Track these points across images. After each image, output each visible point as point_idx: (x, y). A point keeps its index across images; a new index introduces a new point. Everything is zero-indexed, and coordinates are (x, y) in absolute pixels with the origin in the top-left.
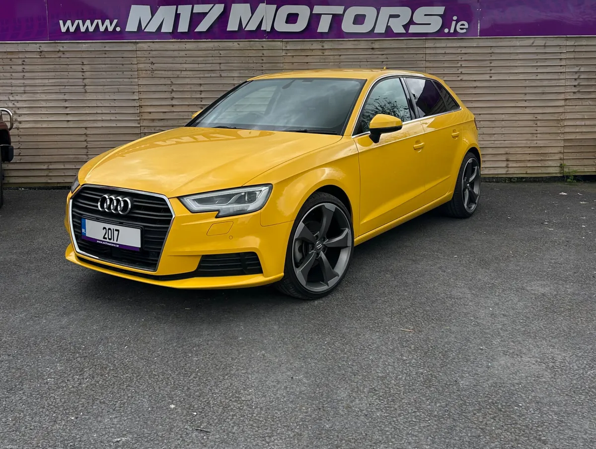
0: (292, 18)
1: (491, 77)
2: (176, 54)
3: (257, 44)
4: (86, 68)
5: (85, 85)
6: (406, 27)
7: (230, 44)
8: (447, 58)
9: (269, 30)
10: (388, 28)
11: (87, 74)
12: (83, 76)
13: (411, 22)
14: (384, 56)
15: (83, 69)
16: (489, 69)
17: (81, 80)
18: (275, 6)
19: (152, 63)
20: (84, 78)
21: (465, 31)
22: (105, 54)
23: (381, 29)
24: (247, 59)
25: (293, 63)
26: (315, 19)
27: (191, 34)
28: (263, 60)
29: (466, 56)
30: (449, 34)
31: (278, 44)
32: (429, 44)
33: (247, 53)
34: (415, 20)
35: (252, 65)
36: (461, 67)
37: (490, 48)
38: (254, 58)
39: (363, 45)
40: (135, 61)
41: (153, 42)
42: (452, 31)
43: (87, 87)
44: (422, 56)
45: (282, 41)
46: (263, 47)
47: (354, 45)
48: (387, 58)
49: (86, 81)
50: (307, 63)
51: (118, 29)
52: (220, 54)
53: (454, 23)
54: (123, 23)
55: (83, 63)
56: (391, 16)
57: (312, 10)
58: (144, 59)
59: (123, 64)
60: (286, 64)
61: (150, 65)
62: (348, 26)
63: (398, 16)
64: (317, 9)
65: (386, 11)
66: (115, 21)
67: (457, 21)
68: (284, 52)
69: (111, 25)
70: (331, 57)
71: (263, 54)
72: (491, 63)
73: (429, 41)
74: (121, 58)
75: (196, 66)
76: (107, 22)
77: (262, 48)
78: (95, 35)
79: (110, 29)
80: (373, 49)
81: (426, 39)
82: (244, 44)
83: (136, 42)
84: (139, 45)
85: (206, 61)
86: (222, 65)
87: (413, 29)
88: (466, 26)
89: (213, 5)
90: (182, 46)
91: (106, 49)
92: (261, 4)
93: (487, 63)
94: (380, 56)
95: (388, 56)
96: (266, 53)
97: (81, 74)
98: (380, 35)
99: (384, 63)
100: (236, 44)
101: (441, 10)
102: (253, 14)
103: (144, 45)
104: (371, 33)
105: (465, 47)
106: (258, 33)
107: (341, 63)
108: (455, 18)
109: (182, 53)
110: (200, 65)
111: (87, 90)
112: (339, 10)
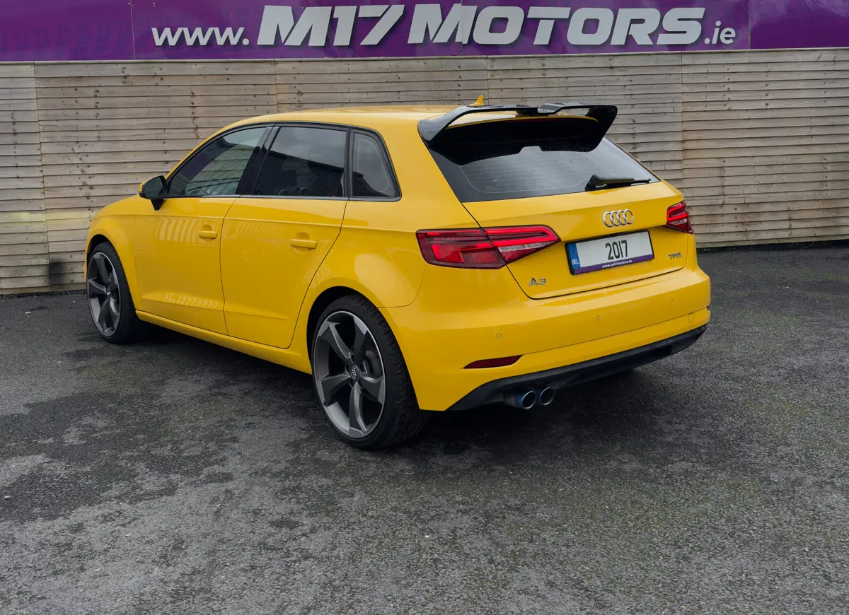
0: (498, 25)
1: (767, 105)
2: (334, 78)
3: (450, 63)
4: (197, 101)
5: (197, 128)
6: (653, 36)
7: (414, 63)
8: (710, 79)
9: (465, 41)
10: (629, 38)
11: (199, 111)
12: (193, 113)
13: (660, 30)
14: (628, 78)
15: (193, 103)
16: (764, 93)
17: (190, 120)
18: (474, 8)
19: (300, 93)
20: (195, 117)
21: (730, 41)
22: (228, 79)
23: (619, 39)
24: (438, 84)
25: (502, 89)
26: (530, 26)
27: (356, 49)
28: (459, 86)
29: (734, 75)
30: (711, 46)
31: (482, 62)
32: (686, 60)
33: (438, 76)
34: (666, 27)
35: (445, 93)
36: (729, 91)
37: (765, 65)
38: (447, 83)
39: (598, 62)
40: (273, 90)
41: (300, 61)
42: (714, 42)
43: (199, 130)
44: (677, 76)
45: (487, 58)
46: (459, 67)
47: (584, 62)
48: (631, 81)
49: (198, 121)
50: (522, 88)
51: (246, 42)
52: (399, 78)
53: (717, 30)
54: (252, 32)
55: (193, 93)
56: (633, 21)
57: (526, 13)
58: (287, 86)
59: (255, 95)
60: (491, 91)
61: (295, 95)
62: (575, 36)
63: (641, 21)
64: (534, 12)
65: (626, 14)
66: (241, 30)
67: (721, 28)
68: (490, 73)
69: (234, 35)
70: (555, 80)
71: (460, 77)
72: (767, 85)
73: (686, 56)
74: (252, 86)
75: (365, 95)
76: (229, 31)
77: (458, 69)
78: (212, 51)
79: (234, 41)
80: (611, 68)
81: (681, 53)
82: (433, 63)
83: (275, 61)
84: (280, 66)
85: (378, 88)
86: (401, 93)
87: (663, 39)
88: (733, 34)
89: (387, 6)
90: (344, 67)
91: (229, 72)
92: (455, 5)
93: (762, 86)
94: (621, 78)
95: (633, 78)
96: (465, 75)
97: (190, 110)
98: (620, 48)
99: (627, 87)
100: (421, 63)
101: (699, 12)
102: (444, 19)
103: (286, 66)
104: (606, 46)
105: (733, 64)
106: (451, 47)
107: (569, 88)
108: (718, 23)
109: (344, 78)
110: (370, 95)
111: (199, 135)
112: (563, 12)
